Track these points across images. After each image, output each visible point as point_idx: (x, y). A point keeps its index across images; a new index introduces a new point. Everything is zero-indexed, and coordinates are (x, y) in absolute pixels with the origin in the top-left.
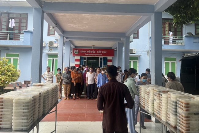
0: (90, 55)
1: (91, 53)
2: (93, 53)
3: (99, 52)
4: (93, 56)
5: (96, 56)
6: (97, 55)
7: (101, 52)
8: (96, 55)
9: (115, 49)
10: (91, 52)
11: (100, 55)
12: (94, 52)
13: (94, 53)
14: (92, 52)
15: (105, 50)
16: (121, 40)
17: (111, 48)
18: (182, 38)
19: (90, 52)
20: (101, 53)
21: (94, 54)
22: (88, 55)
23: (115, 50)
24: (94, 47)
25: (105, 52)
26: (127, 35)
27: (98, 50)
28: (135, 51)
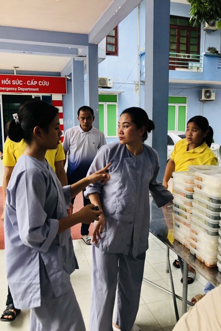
0: (9, 89)
1: (11, 86)
2: (16, 86)
3: (32, 83)
4: (18, 91)
5: (25, 92)
6: (27, 89)
7: (36, 82)
8: (23, 89)
9: (69, 76)
10: (11, 82)
11: (34, 90)
12: (19, 82)
13: (19, 86)
14: (14, 83)
15: (47, 79)
16: (79, 54)
17: (59, 74)
18: (199, 57)
19: (9, 82)
20: (37, 86)
21: (20, 89)
22: (5, 91)
23: (68, 80)
24: (17, 71)
25: (46, 84)
26: (91, 40)
27: (30, 78)
28: (111, 82)
